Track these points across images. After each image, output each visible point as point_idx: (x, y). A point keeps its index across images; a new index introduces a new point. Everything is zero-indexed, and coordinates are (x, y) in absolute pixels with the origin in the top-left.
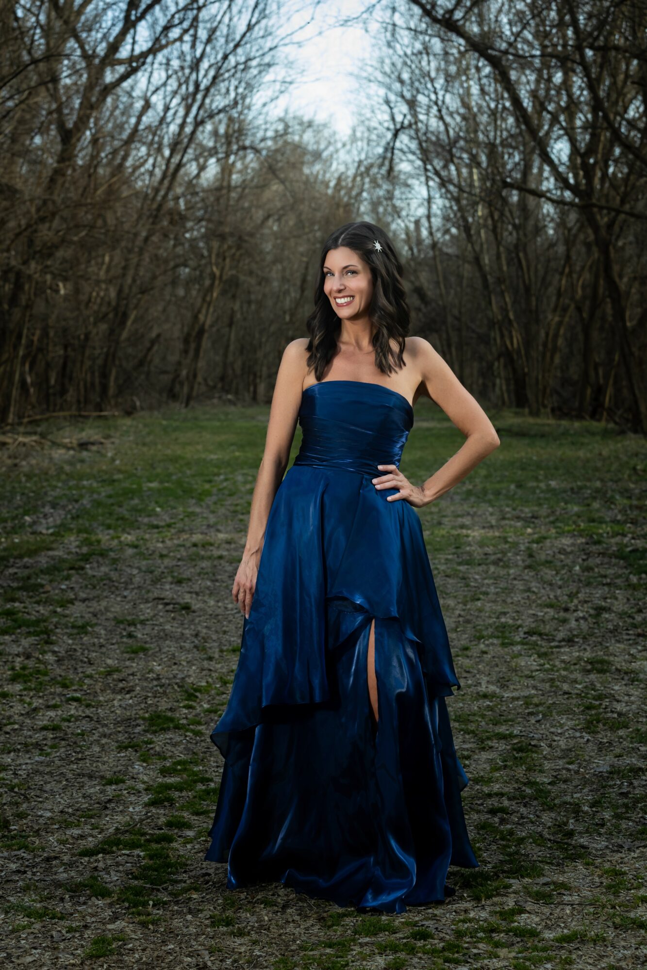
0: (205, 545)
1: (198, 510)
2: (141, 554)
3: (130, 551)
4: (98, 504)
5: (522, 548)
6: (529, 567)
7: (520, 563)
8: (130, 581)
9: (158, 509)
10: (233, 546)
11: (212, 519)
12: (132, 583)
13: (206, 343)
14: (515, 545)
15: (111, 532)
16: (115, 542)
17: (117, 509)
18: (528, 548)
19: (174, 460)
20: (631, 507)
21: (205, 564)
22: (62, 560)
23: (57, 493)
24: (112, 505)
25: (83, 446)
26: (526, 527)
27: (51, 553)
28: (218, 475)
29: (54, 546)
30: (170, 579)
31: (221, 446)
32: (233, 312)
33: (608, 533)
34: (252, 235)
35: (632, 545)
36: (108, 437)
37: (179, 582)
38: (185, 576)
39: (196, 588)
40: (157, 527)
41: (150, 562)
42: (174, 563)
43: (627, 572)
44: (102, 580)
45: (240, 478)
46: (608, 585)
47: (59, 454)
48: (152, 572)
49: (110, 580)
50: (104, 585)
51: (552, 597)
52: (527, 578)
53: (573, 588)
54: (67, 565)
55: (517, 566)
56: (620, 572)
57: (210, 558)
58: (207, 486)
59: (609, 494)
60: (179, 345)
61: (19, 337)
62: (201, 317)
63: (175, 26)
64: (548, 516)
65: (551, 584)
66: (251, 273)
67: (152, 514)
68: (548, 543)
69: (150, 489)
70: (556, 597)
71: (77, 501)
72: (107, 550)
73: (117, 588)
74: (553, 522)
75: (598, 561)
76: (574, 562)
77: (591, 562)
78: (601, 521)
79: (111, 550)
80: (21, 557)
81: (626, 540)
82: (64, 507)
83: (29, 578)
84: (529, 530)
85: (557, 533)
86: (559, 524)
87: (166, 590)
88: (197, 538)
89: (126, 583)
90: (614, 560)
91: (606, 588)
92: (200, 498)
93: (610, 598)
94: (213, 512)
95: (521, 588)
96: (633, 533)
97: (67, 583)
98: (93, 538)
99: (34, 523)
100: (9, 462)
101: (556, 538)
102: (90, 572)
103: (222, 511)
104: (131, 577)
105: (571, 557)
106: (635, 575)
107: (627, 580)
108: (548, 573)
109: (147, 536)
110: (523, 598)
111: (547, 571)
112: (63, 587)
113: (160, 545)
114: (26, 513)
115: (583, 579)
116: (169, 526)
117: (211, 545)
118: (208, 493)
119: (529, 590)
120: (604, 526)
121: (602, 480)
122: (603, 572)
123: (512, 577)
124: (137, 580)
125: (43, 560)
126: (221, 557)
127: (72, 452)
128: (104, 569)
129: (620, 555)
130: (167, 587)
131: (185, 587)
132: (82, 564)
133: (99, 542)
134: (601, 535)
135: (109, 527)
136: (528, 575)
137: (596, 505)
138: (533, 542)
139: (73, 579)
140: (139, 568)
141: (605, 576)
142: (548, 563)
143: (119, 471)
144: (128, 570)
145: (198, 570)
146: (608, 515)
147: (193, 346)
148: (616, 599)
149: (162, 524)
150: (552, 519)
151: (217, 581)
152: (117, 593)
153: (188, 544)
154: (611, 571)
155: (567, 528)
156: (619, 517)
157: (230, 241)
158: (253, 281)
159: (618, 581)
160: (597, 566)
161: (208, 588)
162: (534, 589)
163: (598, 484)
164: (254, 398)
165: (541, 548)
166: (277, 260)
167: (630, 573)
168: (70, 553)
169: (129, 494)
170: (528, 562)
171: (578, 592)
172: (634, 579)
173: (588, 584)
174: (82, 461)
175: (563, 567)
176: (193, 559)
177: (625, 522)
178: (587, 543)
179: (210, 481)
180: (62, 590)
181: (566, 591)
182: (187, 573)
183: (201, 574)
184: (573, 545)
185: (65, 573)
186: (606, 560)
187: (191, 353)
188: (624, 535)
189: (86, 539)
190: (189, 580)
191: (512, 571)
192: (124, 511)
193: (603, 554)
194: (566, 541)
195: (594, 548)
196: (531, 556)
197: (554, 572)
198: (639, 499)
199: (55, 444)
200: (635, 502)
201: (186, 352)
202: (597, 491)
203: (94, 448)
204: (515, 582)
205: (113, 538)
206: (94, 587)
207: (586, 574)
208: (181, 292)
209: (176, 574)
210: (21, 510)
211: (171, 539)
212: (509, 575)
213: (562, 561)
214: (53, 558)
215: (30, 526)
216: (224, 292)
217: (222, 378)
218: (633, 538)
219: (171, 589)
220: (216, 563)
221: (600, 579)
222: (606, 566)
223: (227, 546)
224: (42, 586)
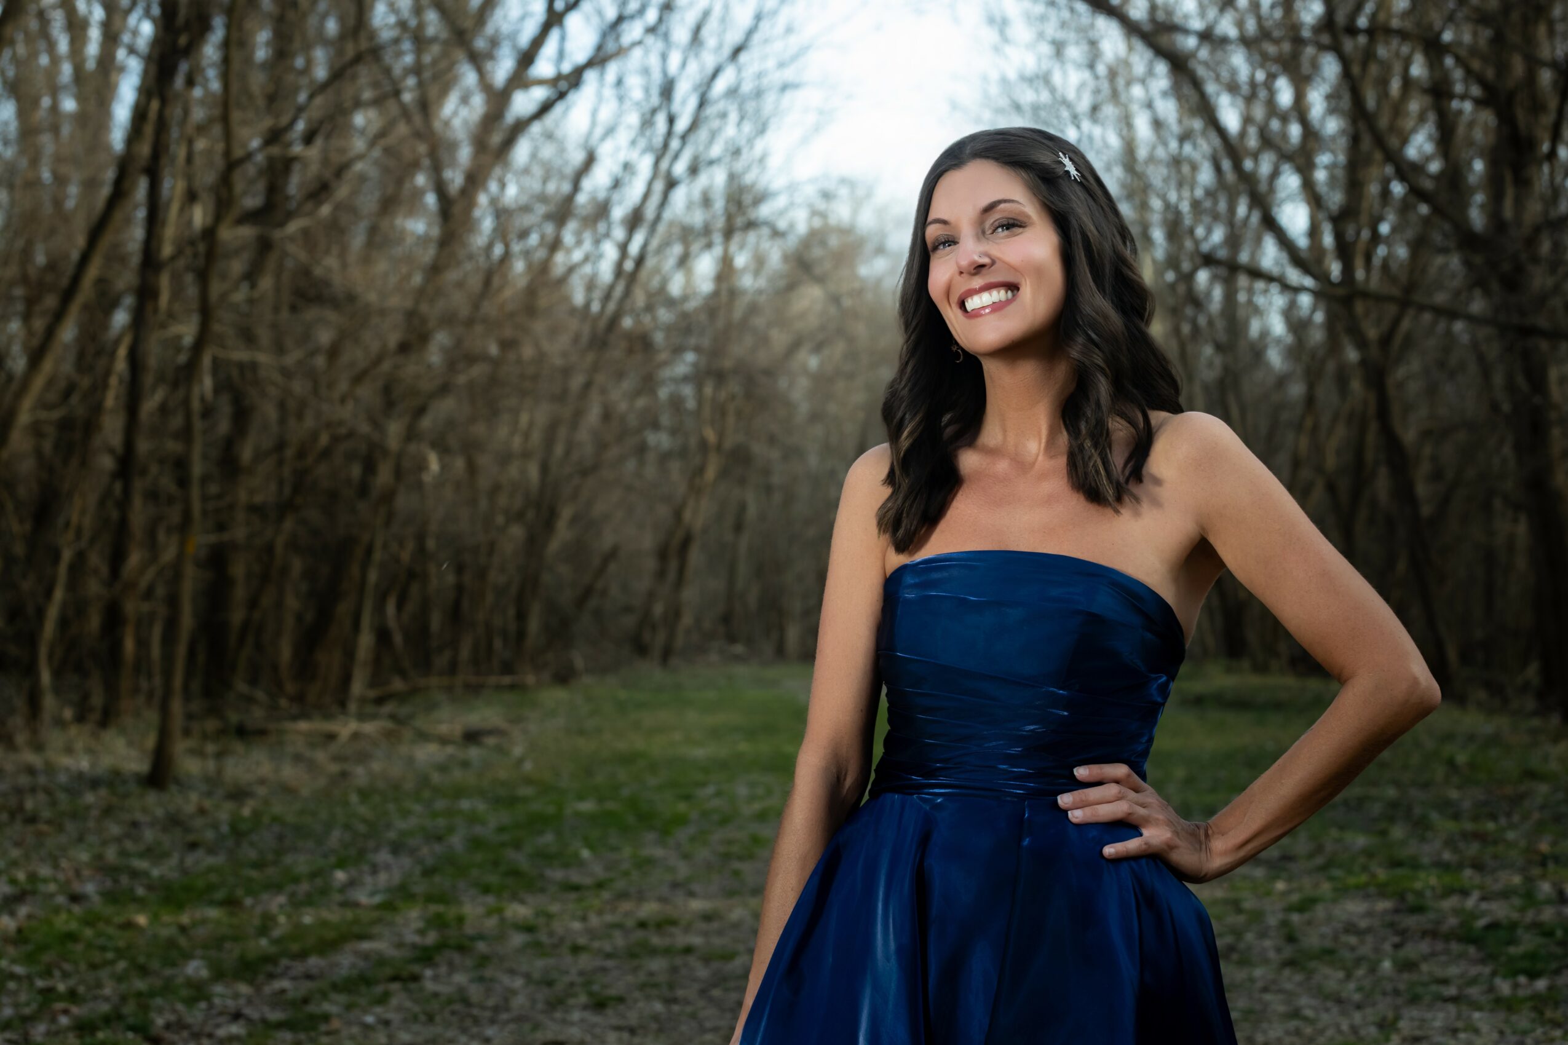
0: (663, 924)
1: (658, 852)
2: (537, 945)
3: (517, 939)
4: (476, 843)
5: (1273, 921)
6: (1291, 963)
7: (1272, 954)
8: (504, 1006)
9: (585, 853)
10: (715, 925)
11: (683, 870)
12: (507, 1009)
13: (696, 557)
14: (1257, 916)
15: (490, 900)
16: (492, 923)
17: (511, 854)
18: (1285, 924)
19: (627, 759)
20: (1465, 836)
21: (657, 965)
22: (381, 961)
23: (412, 822)
24: (503, 845)
25: (472, 737)
26: (1275, 878)
27: (366, 946)
28: (704, 784)
29: (376, 930)
30: (583, 999)
31: (715, 733)
32: (742, 507)
33: (1433, 888)
34: (769, 373)
35: (1483, 914)
36: (517, 720)
37: (599, 1005)
38: (612, 992)
39: (633, 1018)
40: (576, 888)
41: (551, 961)
42: (599, 962)
43: (1487, 970)
44: (450, 1001)
45: (742, 791)
46: (1454, 1000)
47: (427, 753)
48: (550, 983)
49: (466, 1002)
50: (453, 1013)
51: (1345, 1027)
52: (1289, 986)
53: (1384, 1007)
54: (388, 971)
55: (1266, 961)
56: (1474, 971)
57: (667, 952)
58: (682, 807)
59: (1417, 811)
60: (650, 564)
61: (369, 551)
62: (687, 515)
63: (632, 17)
64: (1311, 856)
65: (1339, 1001)
66: (772, 440)
67: (574, 862)
68: (1320, 911)
69: (578, 814)
70: (1354, 1029)
71: (439, 839)
72: (473, 939)
73: (476, 1021)
74: (1324, 868)
75: (1424, 947)
76: (1377, 950)
77: (1411, 951)
78: (1415, 865)
79: (481, 937)
80: (303, 955)
81: (1470, 903)
82: (412, 852)
83: (306, 1001)
84: (1280, 886)
85: (1335, 890)
86: (1337, 872)
87: (572, 1024)
88: (649, 909)
89: (496, 1009)
90: (1455, 947)
91: (1452, 1008)
92: (665, 829)
93: (1465, 1030)
94: (686, 857)
95: (1281, 1008)
96: (1481, 888)
97: (379, 1010)
98: (451, 912)
99: (352, 883)
100: (334, 768)
101: (1334, 901)
102: (430, 986)
103: (703, 854)
104: (510, 993)
105: (1369, 939)
106: (1505, 977)
107: (1491, 989)
108: (1331, 977)
109: (554, 908)
110: (1288, 1033)
111: (1327, 970)
112: (370, 1019)
113: (577, 925)
114: (341, 864)
115: (1402, 987)
116: (600, 885)
117: (673, 922)
118: (681, 820)
119: (1296, 1014)
120: (1422, 875)
121: (1397, 783)
122: (1439, 972)
123: (1259, 984)
124: (519, 1002)
125: (345, 962)
126: (688, 950)
127: (450, 750)
128: (460, 978)
129: (1467, 935)
130: (576, 1016)
131: (611, 1017)
132: (416, 968)
133: (460, 920)
134: (1420, 894)
135: (486, 890)
136: (1291, 980)
137: (1398, 832)
138: (1290, 909)
139: (394, 1002)
140: (528, 976)
141: (1445, 982)
142: (1328, 954)
143: (528, 781)
144: (506, 980)
145: (642, 977)
146: (1427, 851)
147: (673, 565)
148: (1476, 1031)
149: (587, 881)
150: (1319, 860)
151: (675, 1000)
152: (475, 1030)
153: (630, 923)
154: (1453, 971)
155: (1352, 881)
156: (1447, 856)
157: (734, 386)
158: (775, 454)
159: (1474, 991)
160: (1425, 958)
161: (656, 1018)
162: (1309, 1013)
163: (1391, 792)
164: (780, 652)
165: (1309, 923)
166: (815, 417)
167: (1494, 974)
168: (400, 945)
169: (538, 823)
170: (1288, 952)
171: (1397, 1018)
172: (1504, 987)
173: (1415, 1000)
174: (465, 764)
175: (1358, 961)
176: (635, 953)
177: (1460, 866)
178: (1397, 911)
179: (687, 798)
180: (367, 1027)
181: (1371, 1015)
182: (619, 982)
183: (648, 986)
184: (1369, 914)
185: (379, 989)
186: (1440, 946)
187: (672, 575)
188: (1465, 893)
189: (439, 916)
190: (621, 1000)
191: (1258, 972)
192: (521, 859)
193: (1432, 934)
194: (1354, 908)
195: (1411, 921)
196: (1291, 939)
197: (1341, 974)
198: (1475, 818)
199: (423, 737)
200: (1469, 826)
201: (661, 574)
202: (1394, 805)
203: (491, 741)
204: (1268, 997)
205: (489, 913)
206: (431, 1019)
207: (1406, 976)
208: (651, 471)
209: (596, 988)
210: (333, 860)
211: (600, 913)
212: (1252, 980)
213: (1353, 949)
214: (366, 956)
215: (343, 889)
216: (724, 473)
217: (726, 619)
218: (1483, 899)
219: (582, 1021)
220: (678, 961)
221: (1434, 988)
222: (1443, 958)
223: (703, 926)
224: (326, 1018)
